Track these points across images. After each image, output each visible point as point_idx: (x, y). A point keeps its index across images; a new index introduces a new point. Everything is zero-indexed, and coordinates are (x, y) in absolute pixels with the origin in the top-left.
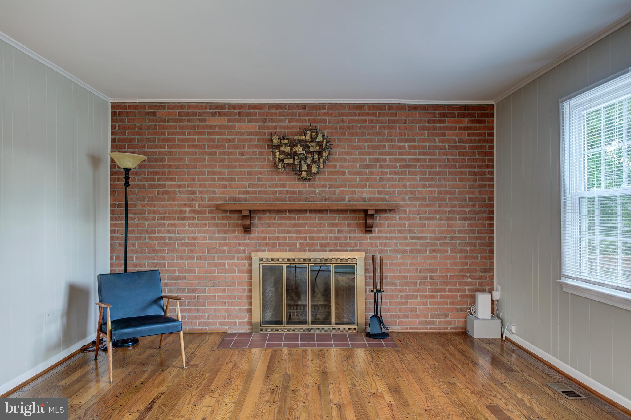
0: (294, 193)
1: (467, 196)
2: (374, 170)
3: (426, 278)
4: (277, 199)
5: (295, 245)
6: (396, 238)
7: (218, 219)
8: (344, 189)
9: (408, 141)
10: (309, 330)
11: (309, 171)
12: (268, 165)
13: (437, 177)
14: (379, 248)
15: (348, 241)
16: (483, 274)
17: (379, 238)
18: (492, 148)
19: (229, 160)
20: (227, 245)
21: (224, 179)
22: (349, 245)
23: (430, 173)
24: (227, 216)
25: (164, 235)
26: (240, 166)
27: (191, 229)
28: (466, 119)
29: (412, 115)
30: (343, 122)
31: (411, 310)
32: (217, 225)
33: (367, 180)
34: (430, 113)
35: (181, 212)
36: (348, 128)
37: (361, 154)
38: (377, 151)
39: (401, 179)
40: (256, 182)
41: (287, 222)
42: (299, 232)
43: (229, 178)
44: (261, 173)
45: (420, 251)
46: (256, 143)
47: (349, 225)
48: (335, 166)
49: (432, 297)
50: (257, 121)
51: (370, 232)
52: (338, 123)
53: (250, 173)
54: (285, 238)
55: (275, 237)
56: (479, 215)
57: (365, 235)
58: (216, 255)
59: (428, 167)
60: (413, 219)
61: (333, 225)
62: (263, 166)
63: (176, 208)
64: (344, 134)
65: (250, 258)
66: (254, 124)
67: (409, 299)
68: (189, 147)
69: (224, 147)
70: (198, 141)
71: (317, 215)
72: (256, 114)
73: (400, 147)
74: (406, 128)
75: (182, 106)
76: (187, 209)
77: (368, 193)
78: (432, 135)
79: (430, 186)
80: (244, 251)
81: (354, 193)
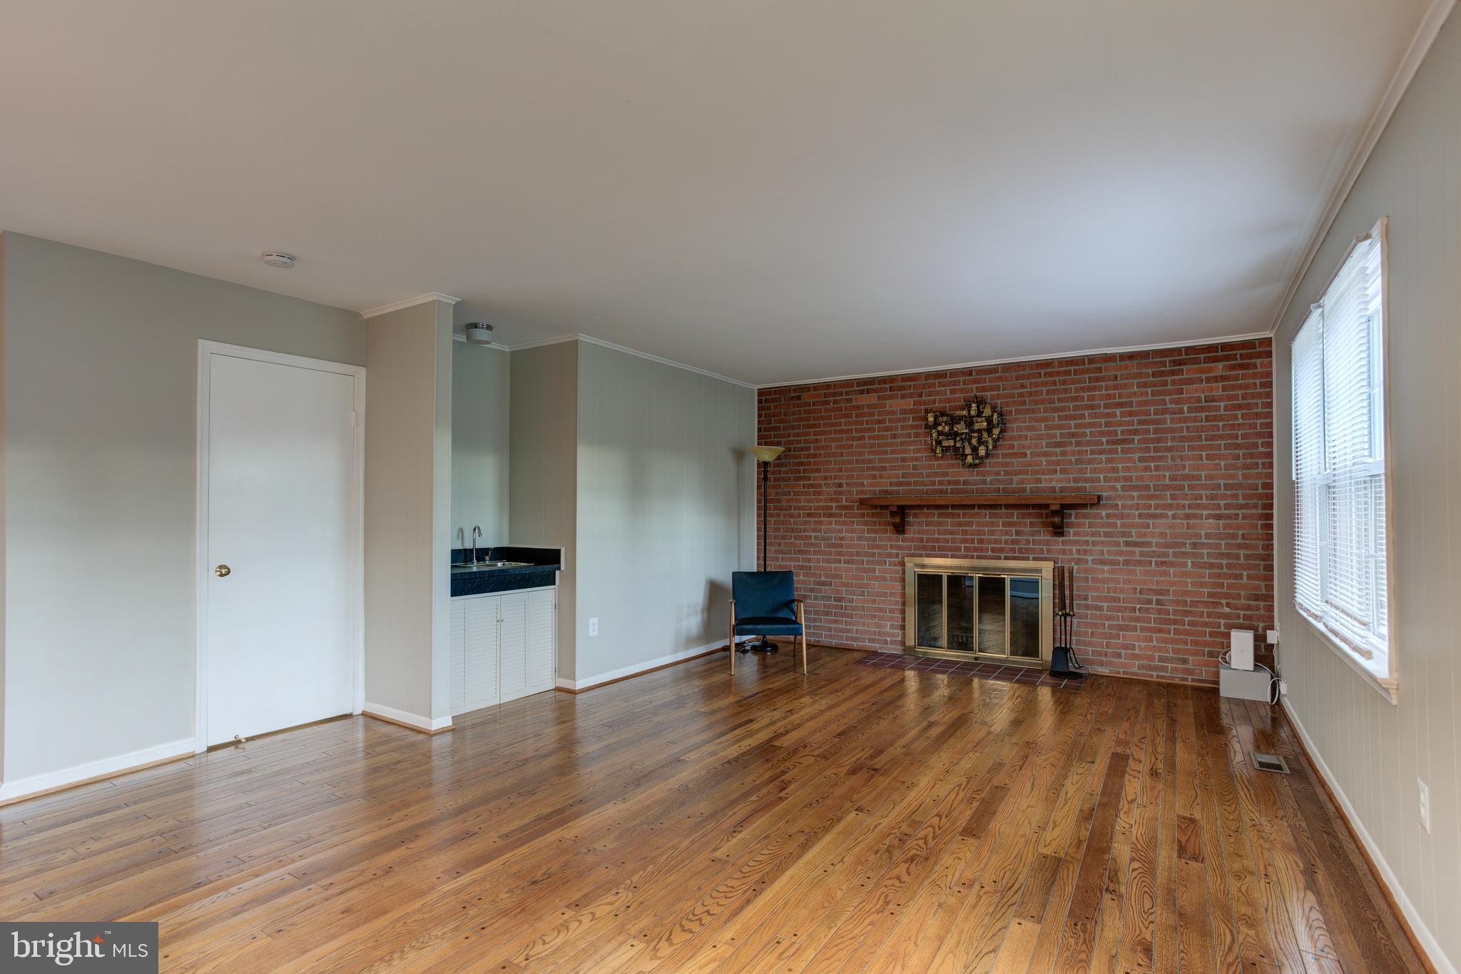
0: (957, 482)
1: (1222, 482)
2: (1068, 449)
3: (1150, 602)
4: (937, 491)
5: (959, 549)
6: (1102, 543)
7: (868, 516)
8: (1024, 476)
9: (1120, 405)
10: (976, 659)
11: (975, 455)
12: (926, 448)
13: (1169, 455)
14: (1076, 556)
15: (1031, 546)
16: (1253, 603)
17: (1076, 543)
18: (1270, 405)
19: (880, 445)
20: (877, 547)
21: (873, 468)
22: (1032, 551)
23: (1156, 449)
24: (877, 513)
25: (810, 534)
26: (892, 452)
27: (837, 527)
28: (1220, 365)
29: (1126, 367)
30: (1023, 386)
31: (1126, 647)
32: (866, 523)
33: (1058, 463)
34: (1157, 362)
35: (827, 507)
36: (1030, 394)
37: (1047, 427)
38: (1072, 423)
39: (1110, 460)
40: (911, 471)
41: (949, 521)
42: (965, 533)
43: (881, 467)
44: (916, 459)
45: (1139, 563)
46: (911, 423)
47: (1032, 524)
48: (1012, 447)
49: (1160, 631)
50: (911, 396)
51: (1061, 534)
52: (1016, 388)
53: (903, 460)
54: (947, 541)
55: (934, 538)
56: (1245, 511)
57: (1055, 538)
58: (865, 559)
59: (1153, 440)
60: (1128, 516)
61: (1010, 524)
62: (919, 451)
63: (822, 504)
64: (1024, 403)
65: (903, 564)
66: (907, 400)
67: (1122, 630)
68: (836, 432)
69: (873, 430)
70: (845, 425)
71: (988, 512)
72: (910, 386)
73: (1107, 415)
74: (1116, 387)
75: (827, 386)
76: (834, 505)
77: (1058, 481)
78: (1160, 393)
79: (1157, 469)
80: (897, 555)
81: (1039, 481)
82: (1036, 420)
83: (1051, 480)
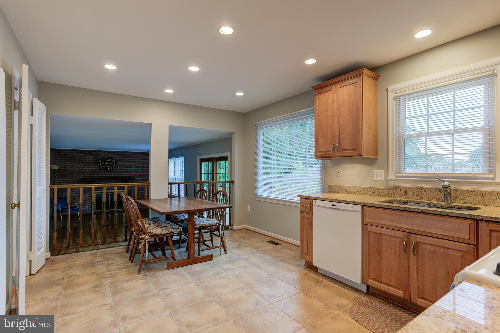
0: (105, 175)
2: (129, 169)
9: (138, 161)
10: (110, 211)
11: (110, 169)
12: (98, 167)
19: (85, 166)
21: (83, 171)
23: (144, 169)
26: (89, 168)
29: (139, 155)
30: (120, 156)
33: (127, 171)
35: (69, 180)
36: (122, 158)
37: (125, 164)
38: (130, 164)
39: (136, 171)
40: (94, 172)
43: (85, 171)
44: (95, 169)
45: (141, 189)
46: (94, 161)
48: (118, 168)
50: (94, 155)
53: (92, 169)
59: (143, 168)
62: (96, 168)
63: (67, 179)
64: (120, 159)
66: (93, 156)
68: (72, 162)
69: (83, 162)
70: (75, 160)
72: (94, 153)
73: (136, 163)
74: (137, 158)
75: (69, 150)
76: (71, 180)
77: (127, 174)
78: (144, 160)
79: (144, 173)
81: (123, 174)
82: (123, 163)
83: (125, 174)
